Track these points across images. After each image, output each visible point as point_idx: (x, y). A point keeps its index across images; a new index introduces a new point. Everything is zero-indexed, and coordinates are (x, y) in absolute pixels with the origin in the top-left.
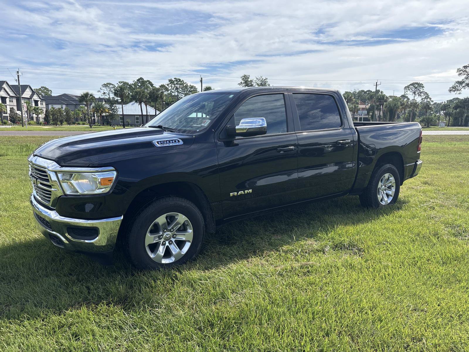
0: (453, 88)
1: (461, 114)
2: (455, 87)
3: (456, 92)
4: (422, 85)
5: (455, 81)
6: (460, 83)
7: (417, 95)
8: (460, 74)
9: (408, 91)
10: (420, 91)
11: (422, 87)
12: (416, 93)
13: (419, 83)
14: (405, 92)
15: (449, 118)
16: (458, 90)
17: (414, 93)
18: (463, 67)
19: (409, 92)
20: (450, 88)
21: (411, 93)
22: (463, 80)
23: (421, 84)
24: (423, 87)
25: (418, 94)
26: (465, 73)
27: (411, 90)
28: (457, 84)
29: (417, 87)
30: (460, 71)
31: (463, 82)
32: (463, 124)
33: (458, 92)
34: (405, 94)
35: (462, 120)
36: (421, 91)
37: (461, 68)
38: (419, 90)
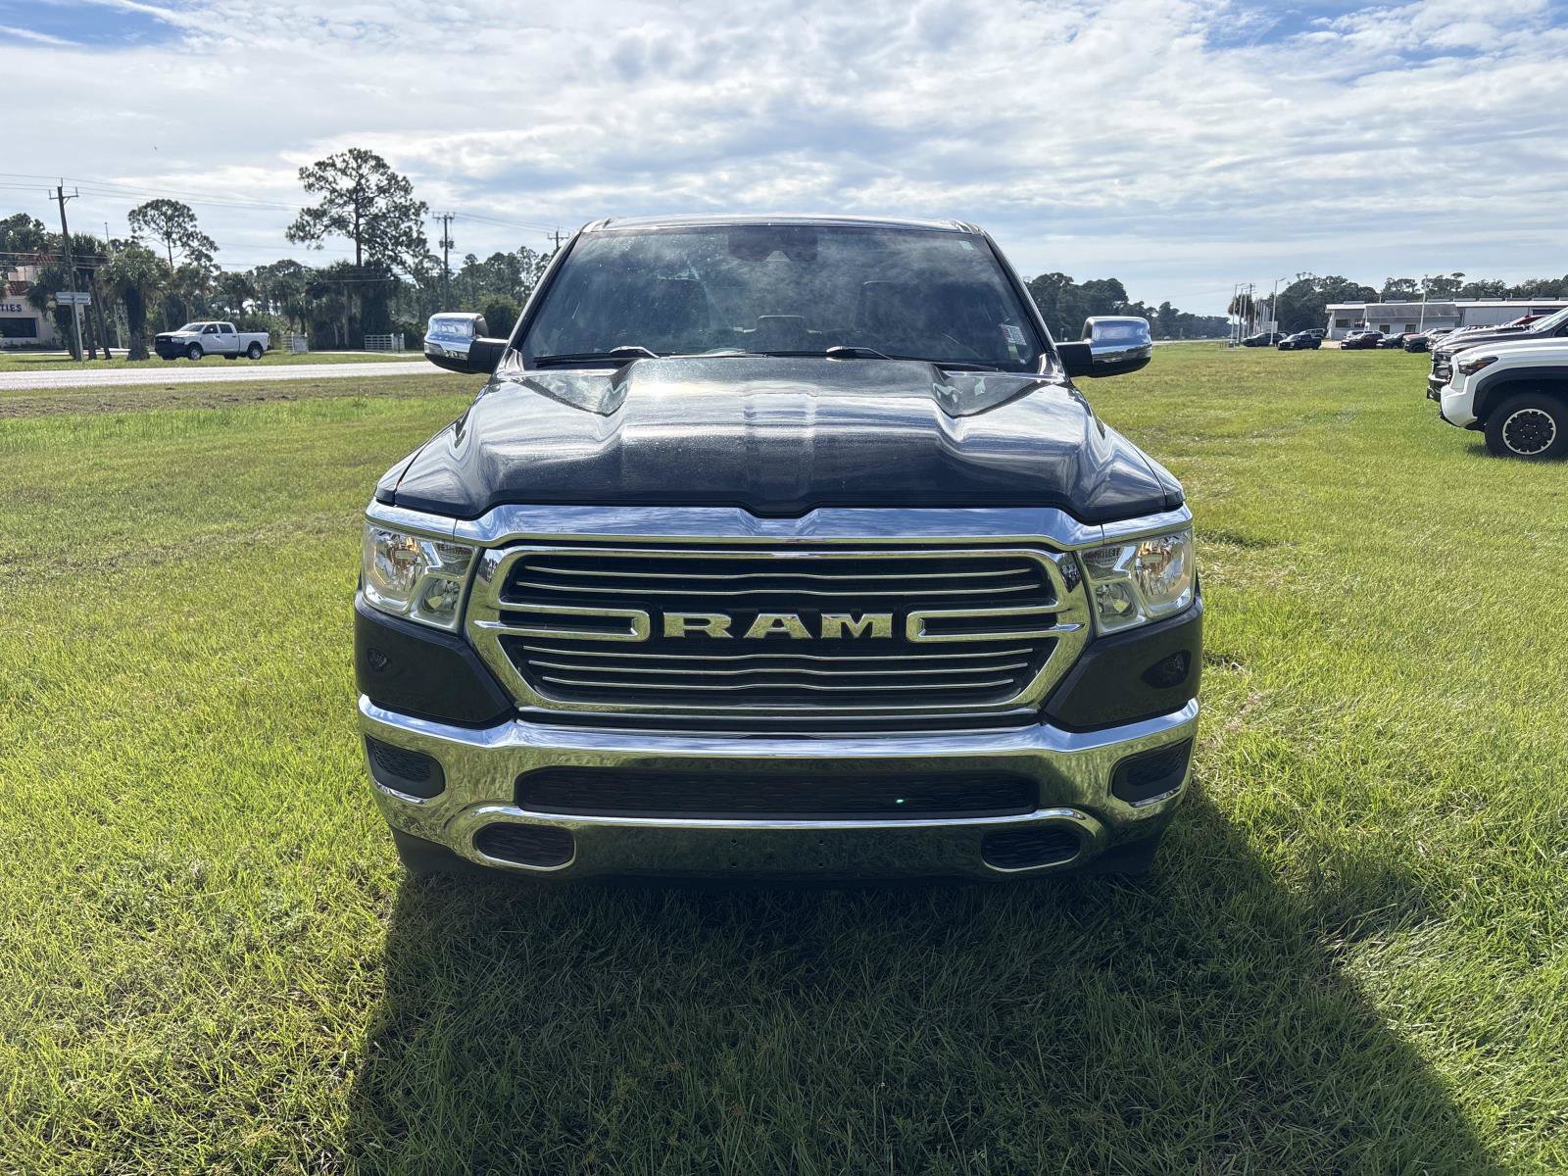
0: (298, 228)
1: (335, 309)
2: (304, 227)
3: (307, 242)
4: (189, 209)
5: (300, 207)
6: (317, 214)
7: (178, 243)
8: (310, 186)
9: (144, 226)
10: (186, 230)
11: (189, 216)
12: (174, 236)
13: (177, 203)
14: (134, 231)
15: (303, 325)
16: (313, 237)
17: (168, 235)
18: (317, 164)
19: (147, 231)
20: (290, 228)
21: (158, 237)
22: (321, 206)
23: (185, 206)
24: (192, 218)
25: (180, 239)
26: (322, 183)
27: (153, 225)
28: (306, 218)
29: (172, 214)
30: (308, 176)
31: (324, 213)
32: (346, 342)
33: (314, 243)
34: (133, 237)
35: (340, 329)
36: (191, 230)
37: (312, 168)
38: (179, 225)
